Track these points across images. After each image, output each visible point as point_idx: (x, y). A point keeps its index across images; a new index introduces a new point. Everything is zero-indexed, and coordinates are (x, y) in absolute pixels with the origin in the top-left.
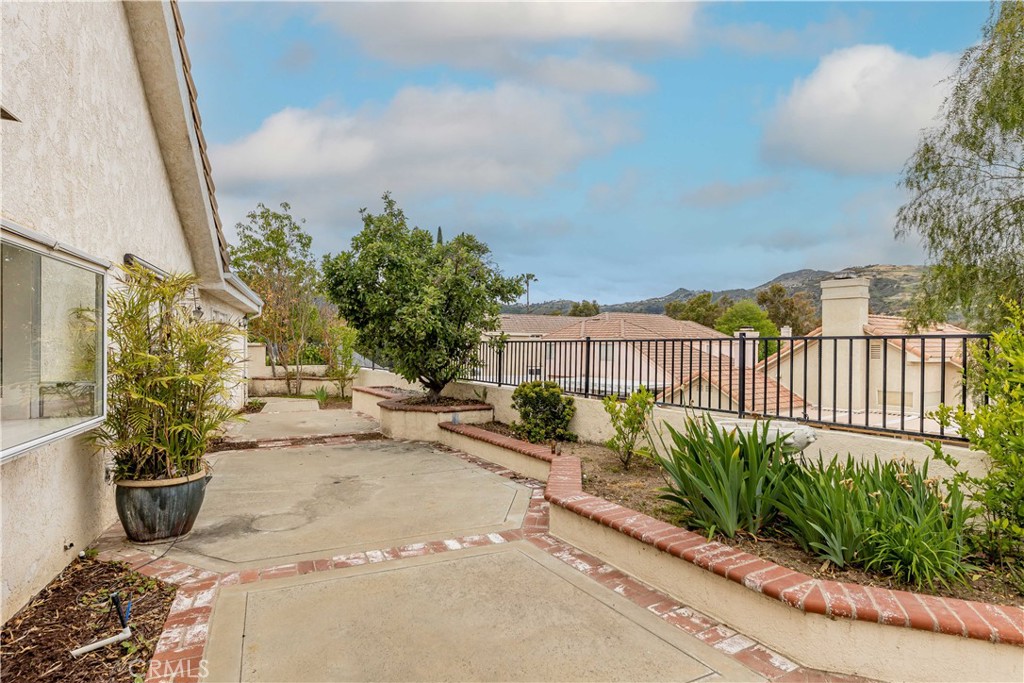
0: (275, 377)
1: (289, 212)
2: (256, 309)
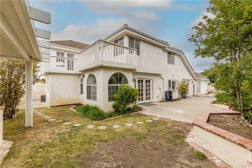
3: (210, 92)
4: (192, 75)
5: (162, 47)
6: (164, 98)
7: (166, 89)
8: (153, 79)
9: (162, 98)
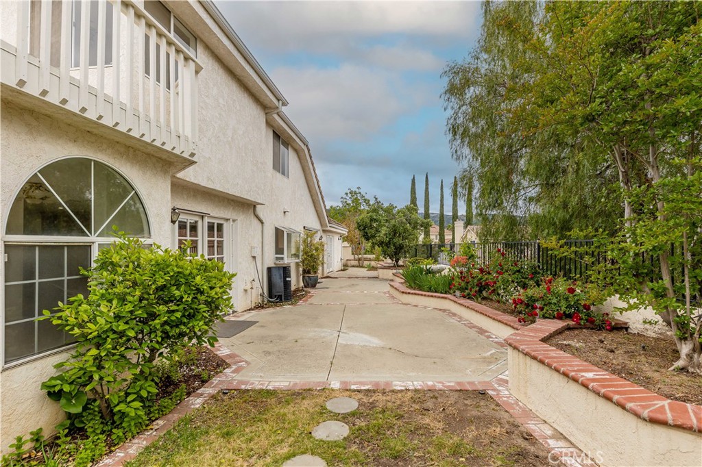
0: (355, 260)
1: (360, 191)
2: (344, 233)
3: (345, 266)
7: (270, 258)
8: (234, 221)
9: (260, 291)
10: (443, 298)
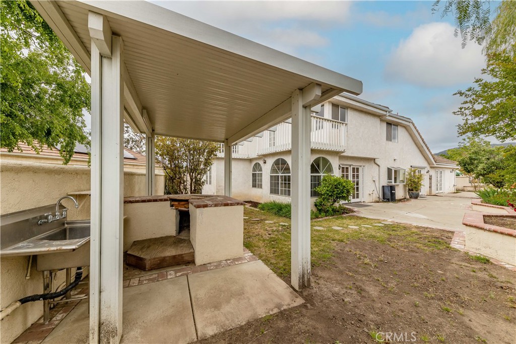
2: (456, 168)
3: (459, 190)
4: (426, 159)
5: (379, 115)
6: (381, 195)
7: (384, 181)
8: (364, 166)
9: (378, 196)
10: (501, 208)
